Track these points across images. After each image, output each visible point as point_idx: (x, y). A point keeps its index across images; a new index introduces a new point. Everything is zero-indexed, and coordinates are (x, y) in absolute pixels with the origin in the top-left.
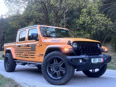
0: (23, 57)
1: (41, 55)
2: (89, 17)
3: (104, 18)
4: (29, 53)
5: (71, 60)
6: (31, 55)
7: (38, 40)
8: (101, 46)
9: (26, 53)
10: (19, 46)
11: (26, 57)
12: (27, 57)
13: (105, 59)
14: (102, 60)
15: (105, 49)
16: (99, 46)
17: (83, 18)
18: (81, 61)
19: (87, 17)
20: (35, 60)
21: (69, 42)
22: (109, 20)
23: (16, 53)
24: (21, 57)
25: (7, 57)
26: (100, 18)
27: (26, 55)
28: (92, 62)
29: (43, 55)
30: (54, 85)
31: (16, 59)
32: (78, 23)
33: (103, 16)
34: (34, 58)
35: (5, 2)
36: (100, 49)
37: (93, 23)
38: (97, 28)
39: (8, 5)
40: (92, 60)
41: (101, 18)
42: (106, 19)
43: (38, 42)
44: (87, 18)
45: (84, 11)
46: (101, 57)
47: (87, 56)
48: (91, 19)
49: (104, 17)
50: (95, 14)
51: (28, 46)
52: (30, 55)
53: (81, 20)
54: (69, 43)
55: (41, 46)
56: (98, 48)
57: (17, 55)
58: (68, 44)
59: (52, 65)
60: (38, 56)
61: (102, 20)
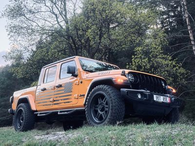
0: (50, 105)
1: (81, 96)
2: (147, 59)
3: (170, 62)
4: (60, 97)
5: (127, 93)
6: (64, 99)
7: (76, 76)
8: (166, 85)
9: (56, 97)
10: (44, 89)
11: (55, 104)
12: (58, 104)
13: (173, 99)
14: (168, 100)
15: (172, 90)
17: (137, 60)
18: (139, 96)
19: (144, 59)
20: (72, 105)
21: (123, 72)
22: (179, 65)
23: (37, 101)
27: (54, 101)
29: (84, 95)
31: (37, 111)
33: (170, 58)
34: (69, 102)
35: (9, 34)
36: (165, 88)
39: (13, 39)
40: (155, 96)
41: (166, 63)
42: (174, 63)
43: (76, 78)
45: (138, 50)
46: (167, 96)
47: (148, 91)
48: (149, 61)
49: (170, 61)
50: (157, 55)
51: (60, 86)
52: (62, 100)
54: (123, 74)
55: (81, 82)
56: (163, 86)
57: (39, 103)
60: (75, 98)
61: (168, 67)
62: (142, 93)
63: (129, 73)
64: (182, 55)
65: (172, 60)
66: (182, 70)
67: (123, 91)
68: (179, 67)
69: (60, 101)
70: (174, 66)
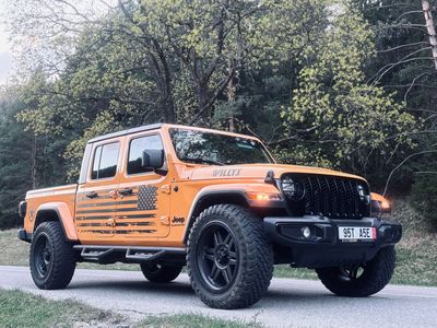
0: (108, 232)
1: (175, 220)
2: (326, 97)
3: (380, 101)
4: (129, 217)
6: (139, 224)
7: (164, 173)
9: (121, 217)
10: (94, 196)
11: (119, 232)
12: (124, 232)
13: (382, 229)
14: (371, 234)
15: (380, 202)
16: (362, 193)
17: (305, 101)
18: (306, 233)
19: (321, 96)
20: (156, 240)
21: (270, 175)
22: (400, 107)
23: (79, 219)
24: (99, 231)
25: (43, 236)
26: (368, 99)
27: (117, 225)
28: (342, 236)
29: (182, 220)
31: (78, 242)
32: (286, 117)
33: (380, 93)
34: (148, 231)
35: (10, 39)
37: (342, 121)
38: (358, 138)
40: (341, 229)
41: (371, 103)
42: (389, 103)
43: (163, 178)
44: (318, 101)
45: (308, 76)
46: (369, 225)
47: (326, 219)
48: (333, 104)
49: (380, 97)
50: (349, 88)
51: (129, 192)
52: (133, 224)
53: (297, 108)
54: (269, 179)
55: (176, 190)
56: (359, 196)
57: (83, 225)
58: (267, 182)
60: (163, 224)
61: (374, 110)
62: (311, 226)
63: (284, 176)
65: (384, 95)
66: (408, 118)
67: (270, 224)
68: (401, 112)
69: (129, 228)
70: (389, 109)
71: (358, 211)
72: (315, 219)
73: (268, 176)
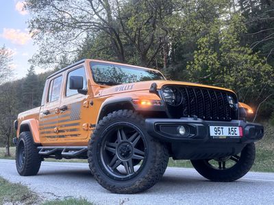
0: (54, 137)
1: (92, 126)
2: (215, 55)
3: (250, 57)
4: (66, 126)
5: (158, 127)
6: (71, 130)
8: (235, 101)
9: (61, 126)
10: (48, 113)
11: (60, 137)
12: (63, 136)
13: (247, 129)
14: (238, 132)
15: (246, 109)
16: (231, 102)
17: (201, 57)
18: (182, 131)
19: (211, 54)
20: (80, 141)
21: (154, 86)
22: (263, 61)
23: (41, 129)
24: (50, 137)
25: (22, 141)
27: (59, 131)
28: (213, 132)
30: (116, 193)
31: (41, 145)
33: (249, 52)
34: (76, 135)
35: (30, 32)
36: (234, 108)
37: (227, 71)
38: (236, 82)
39: (37, 37)
40: (212, 128)
41: (244, 58)
42: (255, 58)
44: (210, 57)
45: (203, 42)
46: (237, 125)
47: (200, 120)
48: (219, 58)
49: (250, 54)
51: (65, 108)
52: (68, 131)
53: (197, 62)
54: (152, 89)
55: (92, 104)
56: (229, 104)
57: (43, 133)
58: (151, 92)
59: (114, 144)
60: (84, 129)
61: (246, 63)
62: (186, 126)
63: (165, 87)
64: (268, 45)
65: (252, 53)
66: (268, 67)
67: (150, 124)
68: (264, 64)
69: (66, 133)
70: (256, 62)
71: (229, 116)
72: (190, 120)
73: (152, 87)
